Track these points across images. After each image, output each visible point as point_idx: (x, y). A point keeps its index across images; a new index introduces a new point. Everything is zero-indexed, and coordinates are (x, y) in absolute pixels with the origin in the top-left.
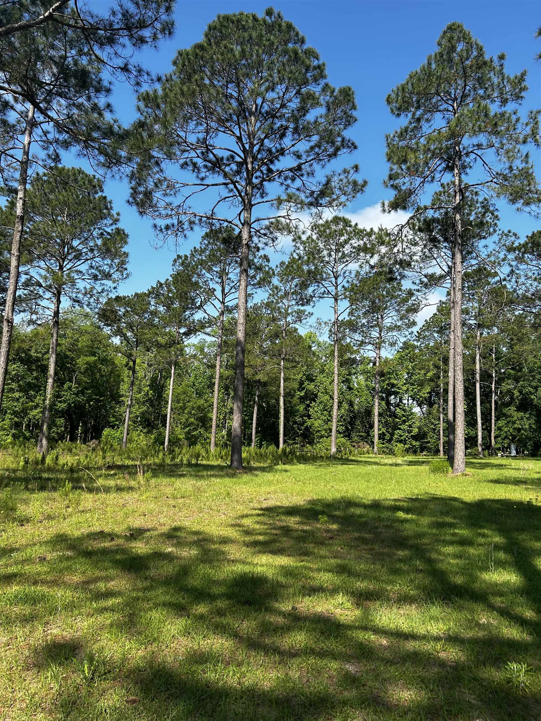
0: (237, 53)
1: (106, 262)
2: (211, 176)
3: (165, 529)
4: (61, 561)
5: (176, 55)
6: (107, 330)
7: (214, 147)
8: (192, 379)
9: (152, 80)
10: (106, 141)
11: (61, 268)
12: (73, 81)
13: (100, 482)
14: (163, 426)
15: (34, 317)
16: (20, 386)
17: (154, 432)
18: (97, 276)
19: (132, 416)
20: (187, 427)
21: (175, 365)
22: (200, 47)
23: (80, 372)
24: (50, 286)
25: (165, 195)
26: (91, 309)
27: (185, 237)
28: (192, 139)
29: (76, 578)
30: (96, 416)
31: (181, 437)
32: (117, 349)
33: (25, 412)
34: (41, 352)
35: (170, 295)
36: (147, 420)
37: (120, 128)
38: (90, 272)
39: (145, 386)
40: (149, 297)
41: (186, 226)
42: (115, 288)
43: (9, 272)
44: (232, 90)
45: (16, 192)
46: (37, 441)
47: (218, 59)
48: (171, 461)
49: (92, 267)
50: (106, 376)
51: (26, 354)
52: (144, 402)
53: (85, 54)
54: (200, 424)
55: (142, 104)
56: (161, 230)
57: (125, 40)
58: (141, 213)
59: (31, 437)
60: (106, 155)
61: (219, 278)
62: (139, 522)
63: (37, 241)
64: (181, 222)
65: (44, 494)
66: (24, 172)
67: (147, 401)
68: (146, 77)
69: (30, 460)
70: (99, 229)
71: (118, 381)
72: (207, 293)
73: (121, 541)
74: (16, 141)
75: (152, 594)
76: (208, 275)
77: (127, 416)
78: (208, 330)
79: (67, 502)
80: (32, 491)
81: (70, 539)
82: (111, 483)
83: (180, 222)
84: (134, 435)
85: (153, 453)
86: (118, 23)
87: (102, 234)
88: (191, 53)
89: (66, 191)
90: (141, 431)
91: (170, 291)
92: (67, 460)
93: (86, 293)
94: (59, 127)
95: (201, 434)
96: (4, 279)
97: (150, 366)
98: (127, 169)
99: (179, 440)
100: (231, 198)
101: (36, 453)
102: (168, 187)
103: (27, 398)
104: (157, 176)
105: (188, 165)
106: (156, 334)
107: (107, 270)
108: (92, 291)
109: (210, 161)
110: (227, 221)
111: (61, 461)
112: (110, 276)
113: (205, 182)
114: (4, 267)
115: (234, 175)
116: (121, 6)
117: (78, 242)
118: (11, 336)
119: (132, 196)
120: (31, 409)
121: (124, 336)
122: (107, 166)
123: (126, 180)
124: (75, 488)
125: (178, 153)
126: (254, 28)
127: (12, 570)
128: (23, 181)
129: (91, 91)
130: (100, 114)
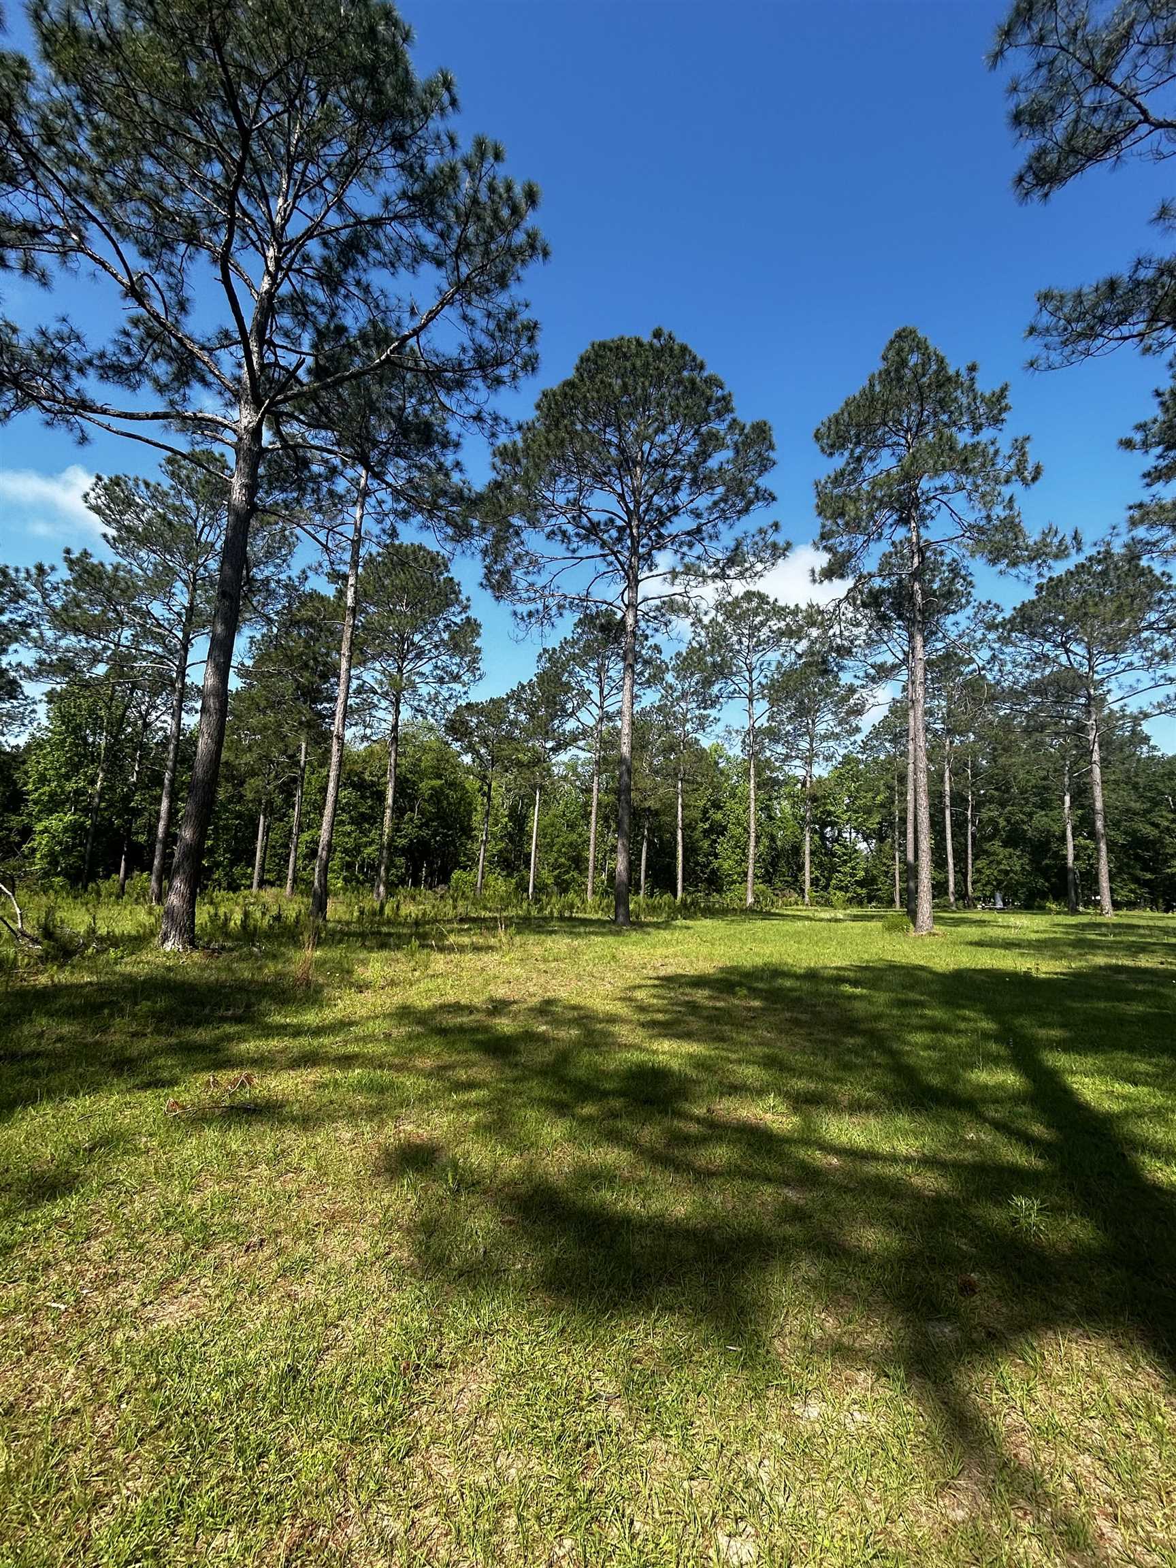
0: (617, 389)
1: (454, 661)
2: (585, 546)
3: (534, 1001)
4: (409, 1040)
5: (540, 396)
6: (456, 746)
7: (589, 509)
8: (561, 807)
9: (511, 429)
10: (454, 509)
11: (400, 669)
12: (413, 435)
13: (453, 939)
14: (525, 868)
15: (368, 731)
16: (351, 817)
17: (515, 875)
18: (443, 678)
19: (487, 854)
20: (556, 869)
21: (541, 789)
22: (570, 384)
23: (424, 800)
24: (387, 693)
25: (527, 573)
26: (436, 720)
27: (553, 625)
28: (561, 500)
29: (428, 1063)
30: (443, 855)
31: (549, 882)
32: (469, 771)
33: (358, 849)
34: (376, 775)
35: (534, 699)
36: (506, 860)
37: (469, 490)
38: (435, 674)
39: (503, 816)
40: (507, 703)
41: (554, 611)
42: (465, 693)
43: (339, 677)
44: (612, 435)
45: (345, 577)
46: (372, 887)
47: (593, 398)
48: (538, 912)
49: (436, 667)
50: (455, 804)
51: (359, 778)
52: (502, 837)
53: (426, 403)
54: (574, 866)
55: (498, 461)
56: (522, 618)
57: (478, 383)
58: (497, 598)
59: (365, 881)
60: (455, 526)
61: (597, 676)
62: (502, 992)
63: (370, 638)
65: (385, 954)
66: (356, 553)
67: (505, 835)
68: (503, 426)
69: (366, 910)
70: (445, 619)
71: (470, 811)
72: (581, 697)
73: (482, 1016)
74: (345, 515)
75: (525, 1085)
76: (582, 673)
77: (482, 855)
78: (581, 743)
79: (414, 963)
80: (371, 950)
81: (420, 1012)
82: (466, 940)
83: (546, 607)
84: (491, 878)
85: (515, 902)
86: (469, 361)
87: (449, 626)
88: (558, 392)
89: (405, 573)
90: (499, 874)
91: (533, 694)
92: (410, 910)
93: (430, 700)
94: (397, 494)
95: (574, 879)
96: (331, 685)
97: (509, 790)
98: (481, 542)
99: (547, 885)
100: (611, 574)
101: (371, 901)
102: (530, 563)
103: (360, 832)
104: (517, 550)
105: (555, 534)
106: (517, 749)
107: (456, 671)
108: (437, 698)
109: (583, 528)
110: (605, 602)
111: (404, 911)
112: (460, 678)
113: (576, 555)
114: (332, 671)
115: (614, 544)
116: (473, 340)
117: (420, 636)
118: (341, 756)
119: (487, 577)
120: (366, 846)
121: (476, 753)
122: (456, 539)
123: (479, 557)
124: (423, 946)
125: (543, 519)
126: (638, 355)
127: (353, 1048)
128: (355, 564)
129: (436, 448)
130: (447, 475)
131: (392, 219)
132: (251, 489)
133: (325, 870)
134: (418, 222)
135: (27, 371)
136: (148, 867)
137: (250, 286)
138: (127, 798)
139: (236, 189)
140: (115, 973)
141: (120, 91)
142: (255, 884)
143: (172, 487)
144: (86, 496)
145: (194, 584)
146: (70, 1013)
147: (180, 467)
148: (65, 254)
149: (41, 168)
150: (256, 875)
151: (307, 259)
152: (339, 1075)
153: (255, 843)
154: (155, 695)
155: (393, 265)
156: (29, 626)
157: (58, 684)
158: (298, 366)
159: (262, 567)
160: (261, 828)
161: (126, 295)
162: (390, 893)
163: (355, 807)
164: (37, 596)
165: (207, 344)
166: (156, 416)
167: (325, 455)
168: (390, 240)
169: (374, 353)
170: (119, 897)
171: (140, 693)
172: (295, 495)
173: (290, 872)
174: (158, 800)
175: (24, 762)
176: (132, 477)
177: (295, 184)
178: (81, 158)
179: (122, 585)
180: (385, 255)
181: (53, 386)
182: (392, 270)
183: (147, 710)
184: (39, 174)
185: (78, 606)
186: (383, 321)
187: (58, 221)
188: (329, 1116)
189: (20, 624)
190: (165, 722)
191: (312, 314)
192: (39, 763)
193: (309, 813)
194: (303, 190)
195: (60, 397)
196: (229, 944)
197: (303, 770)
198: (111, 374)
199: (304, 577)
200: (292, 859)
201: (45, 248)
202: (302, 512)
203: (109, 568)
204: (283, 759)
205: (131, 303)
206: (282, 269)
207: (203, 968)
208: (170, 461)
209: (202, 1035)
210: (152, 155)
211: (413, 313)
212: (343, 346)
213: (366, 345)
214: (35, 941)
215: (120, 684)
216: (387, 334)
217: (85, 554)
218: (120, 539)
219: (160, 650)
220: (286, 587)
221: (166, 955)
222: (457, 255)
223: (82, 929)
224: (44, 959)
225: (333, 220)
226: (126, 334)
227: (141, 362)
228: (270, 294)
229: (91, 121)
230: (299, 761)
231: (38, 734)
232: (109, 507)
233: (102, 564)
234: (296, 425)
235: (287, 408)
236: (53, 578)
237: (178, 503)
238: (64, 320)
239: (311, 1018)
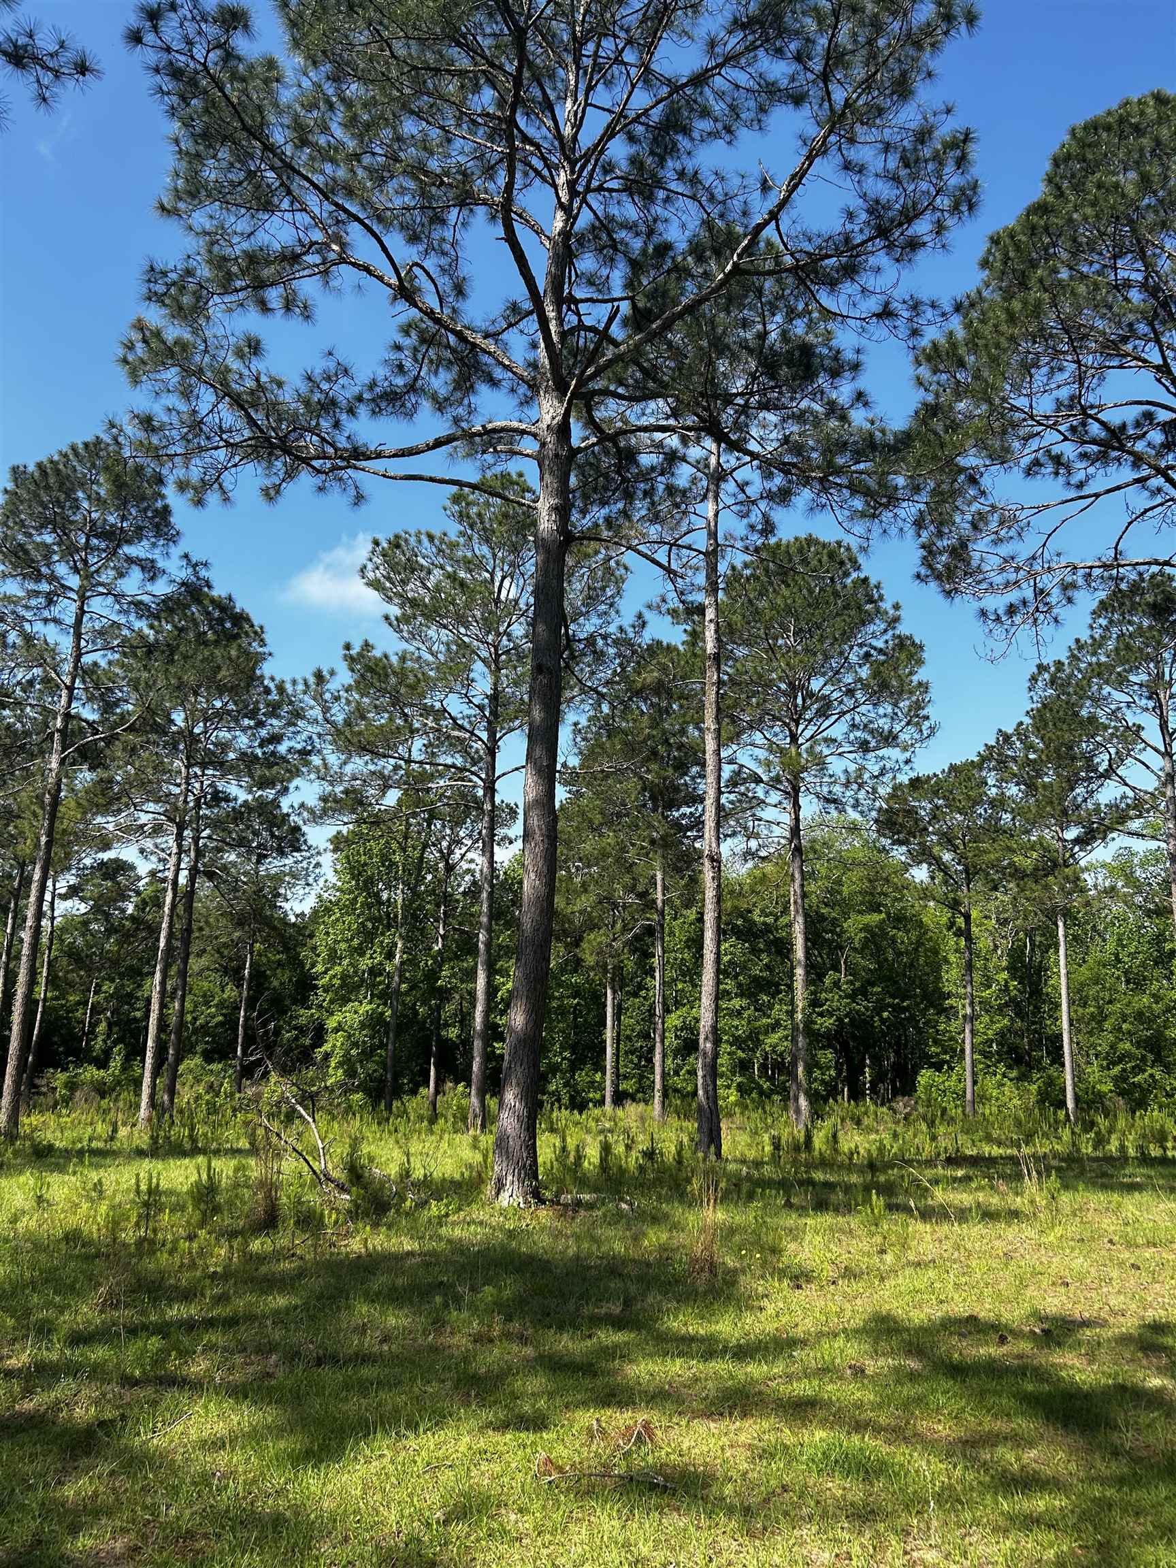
0: (1130, 190)
1: (881, 711)
2: (1101, 471)
4: (898, 1382)
5: (986, 245)
6: (899, 854)
7: (1101, 408)
8: (1111, 946)
9: (943, 314)
10: (862, 466)
11: (794, 738)
12: (784, 371)
13: (940, 1196)
14: (1053, 1062)
15: (753, 844)
16: (740, 985)
17: (1035, 1076)
18: (867, 742)
19: (978, 1040)
20: (1115, 1064)
21: (1064, 916)
22: (1041, 208)
23: (855, 949)
24: (777, 780)
25: (998, 541)
26: (862, 812)
27: (1056, 620)
28: (1044, 405)
29: (943, 1429)
30: (898, 1043)
31: (1104, 1088)
32: (925, 893)
33: (752, 1040)
34: (771, 913)
35: (1032, 756)
36: (1013, 1049)
37: (883, 432)
38: (852, 737)
39: (1000, 969)
40: (981, 769)
41: (1055, 596)
42: (907, 762)
43: (703, 765)
44: (1130, 270)
45: (701, 610)
46: (786, 1099)
47: (1086, 219)
48: (1095, 1148)
49: (854, 726)
50: (907, 952)
51: (745, 920)
52: (1000, 1009)
53: (799, 316)
54: (1150, 1057)
55: (924, 371)
56: (998, 619)
57: (881, 259)
58: (948, 594)
59: (772, 1092)
60: (867, 493)
61: (1150, 698)
62: (1056, 1301)
63: (743, 696)
64: (1042, 591)
65: (827, 1219)
66: (712, 569)
67: (1007, 1005)
68: (930, 313)
69: (783, 1142)
70: (861, 645)
71: (937, 963)
72: (1123, 739)
73: (1025, 1346)
74: (693, 517)
75: (1142, 1496)
76: (1118, 696)
77: (968, 1041)
78: (1135, 825)
79: (878, 1239)
80: (802, 1210)
81: (908, 1330)
82: (964, 1198)
83: (1040, 593)
84: (990, 1083)
85: (1046, 1128)
86: (861, 231)
87: (867, 655)
88: (1018, 229)
89: (788, 586)
90: (1004, 1075)
91: (1030, 747)
92: (855, 1142)
93: (848, 782)
94: (767, 465)
95: (1155, 1081)
96: (693, 778)
97: (1003, 923)
98: (909, 510)
99: (1101, 1096)
100: (1160, 509)
101: (791, 1128)
102: (1001, 523)
103: (756, 1010)
104: (975, 507)
105: (1041, 465)
106: (1010, 850)
107: (886, 727)
108: (860, 776)
109: (1094, 442)
110: (1157, 563)
111: (846, 1145)
112: (896, 737)
113: (1087, 491)
114: (691, 757)
115: (1159, 455)
116: (864, 196)
117: (822, 680)
118: (719, 886)
119: (927, 562)
120: (766, 1033)
121: (937, 862)
122: (871, 515)
123: (910, 532)
124: (891, 1207)
125: (1016, 445)
126: (1160, 121)
127: (802, 1388)
128: (713, 588)
129: (822, 380)
130: (843, 418)
131: (720, 66)
132: (562, 511)
133: (713, 1072)
134: (761, 53)
135: (294, 430)
136: (463, 1076)
137: (539, 232)
138: (432, 975)
139: (513, 112)
140: (440, 1238)
141: (373, 49)
142: (608, 1100)
143: (462, 534)
144: (363, 570)
145: (496, 661)
146: (394, 1297)
147: (468, 504)
148: (326, 272)
149: (297, 178)
150: (608, 1083)
151: (608, 169)
152: (788, 1437)
153: (601, 1034)
154: (457, 824)
155: (728, 130)
156: (309, 753)
157: (342, 825)
158: (611, 319)
159: (581, 620)
160: (609, 1010)
161: (395, 299)
162: (817, 1114)
163: (744, 968)
164: (316, 712)
165: (492, 329)
166: (438, 443)
167: (658, 436)
168: (720, 95)
169: (713, 266)
170: (433, 1120)
171: (439, 824)
172: (620, 505)
173: (658, 1078)
174: (471, 975)
175: (311, 936)
176: (413, 532)
177: (585, 73)
178: (336, 150)
179: (411, 679)
180: (716, 120)
181: (323, 439)
182: (727, 138)
183: (449, 847)
184: (294, 187)
185: (363, 717)
186: (722, 216)
187: (318, 236)
188: (786, 1514)
189: (299, 752)
190: (472, 861)
191: (622, 241)
192: (327, 933)
193: (675, 981)
194: (596, 77)
195: (330, 450)
196: (586, 1197)
197: (662, 914)
198: (383, 405)
199: (640, 622)
200: (657, 1058)
201: (306, 273)
202: (631, 528)
203: (394, 660)
204: (631, 899)
205: (402, 305)
206: (578, 194)
207: (557, 1235)
208: (456, 499)
209: (568, 1344)
210: (412, 112)
211: (765, 187)
212: (669, 271)
213: (700, 259)
214: (342, 1188)
215: (414, 815)
216: (730, 233)
217: (367, 646)
218: (405, 619)
219: (459, 761)
220: (616, 642)
221: (503, 1213)
222: (825, 77)
223: (393, 1170)
224: (354, 1214)
225: (641, 100)
226: (398, 348)
227: (416, 379)
228: (566, 234)
229: (343, 100)
230: (654, 901)
231: (326, 895)
232: (388, 579)
233: (386, 656)
234: (612, 403)
235: (599, 384)
236: (333, 685)
237: (469, 554)
238: (330, 354)
239: (726, 1327)
